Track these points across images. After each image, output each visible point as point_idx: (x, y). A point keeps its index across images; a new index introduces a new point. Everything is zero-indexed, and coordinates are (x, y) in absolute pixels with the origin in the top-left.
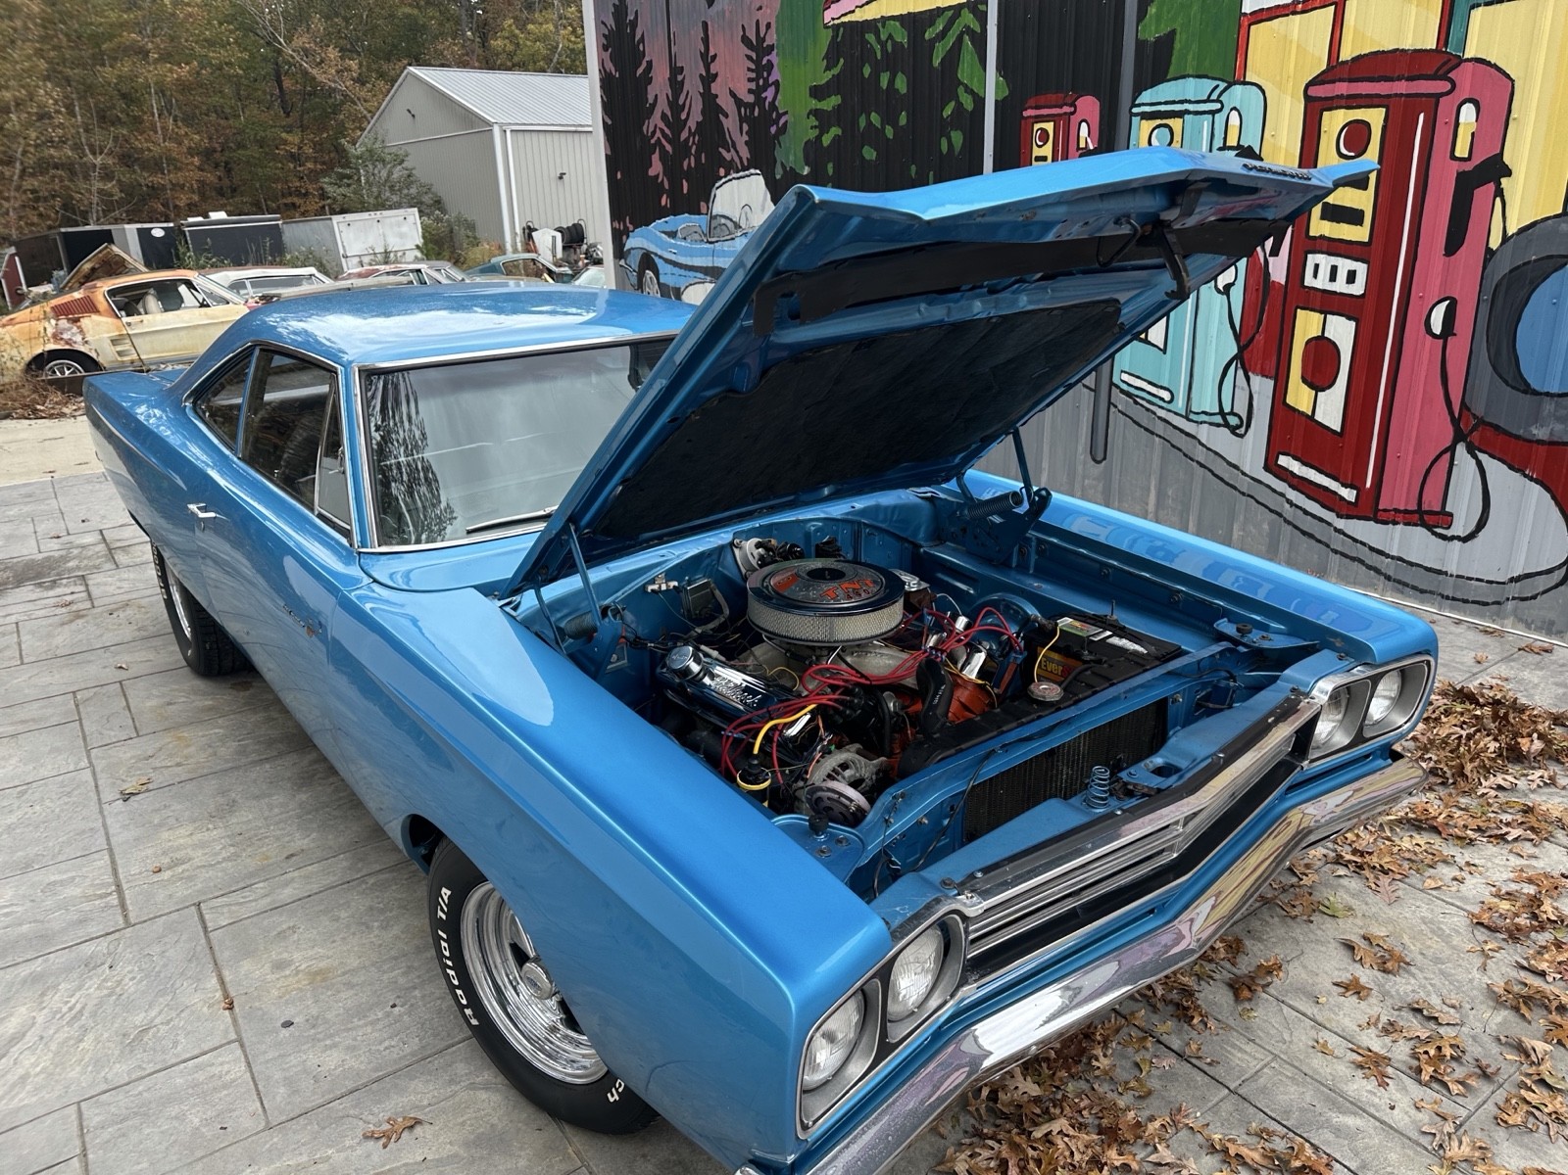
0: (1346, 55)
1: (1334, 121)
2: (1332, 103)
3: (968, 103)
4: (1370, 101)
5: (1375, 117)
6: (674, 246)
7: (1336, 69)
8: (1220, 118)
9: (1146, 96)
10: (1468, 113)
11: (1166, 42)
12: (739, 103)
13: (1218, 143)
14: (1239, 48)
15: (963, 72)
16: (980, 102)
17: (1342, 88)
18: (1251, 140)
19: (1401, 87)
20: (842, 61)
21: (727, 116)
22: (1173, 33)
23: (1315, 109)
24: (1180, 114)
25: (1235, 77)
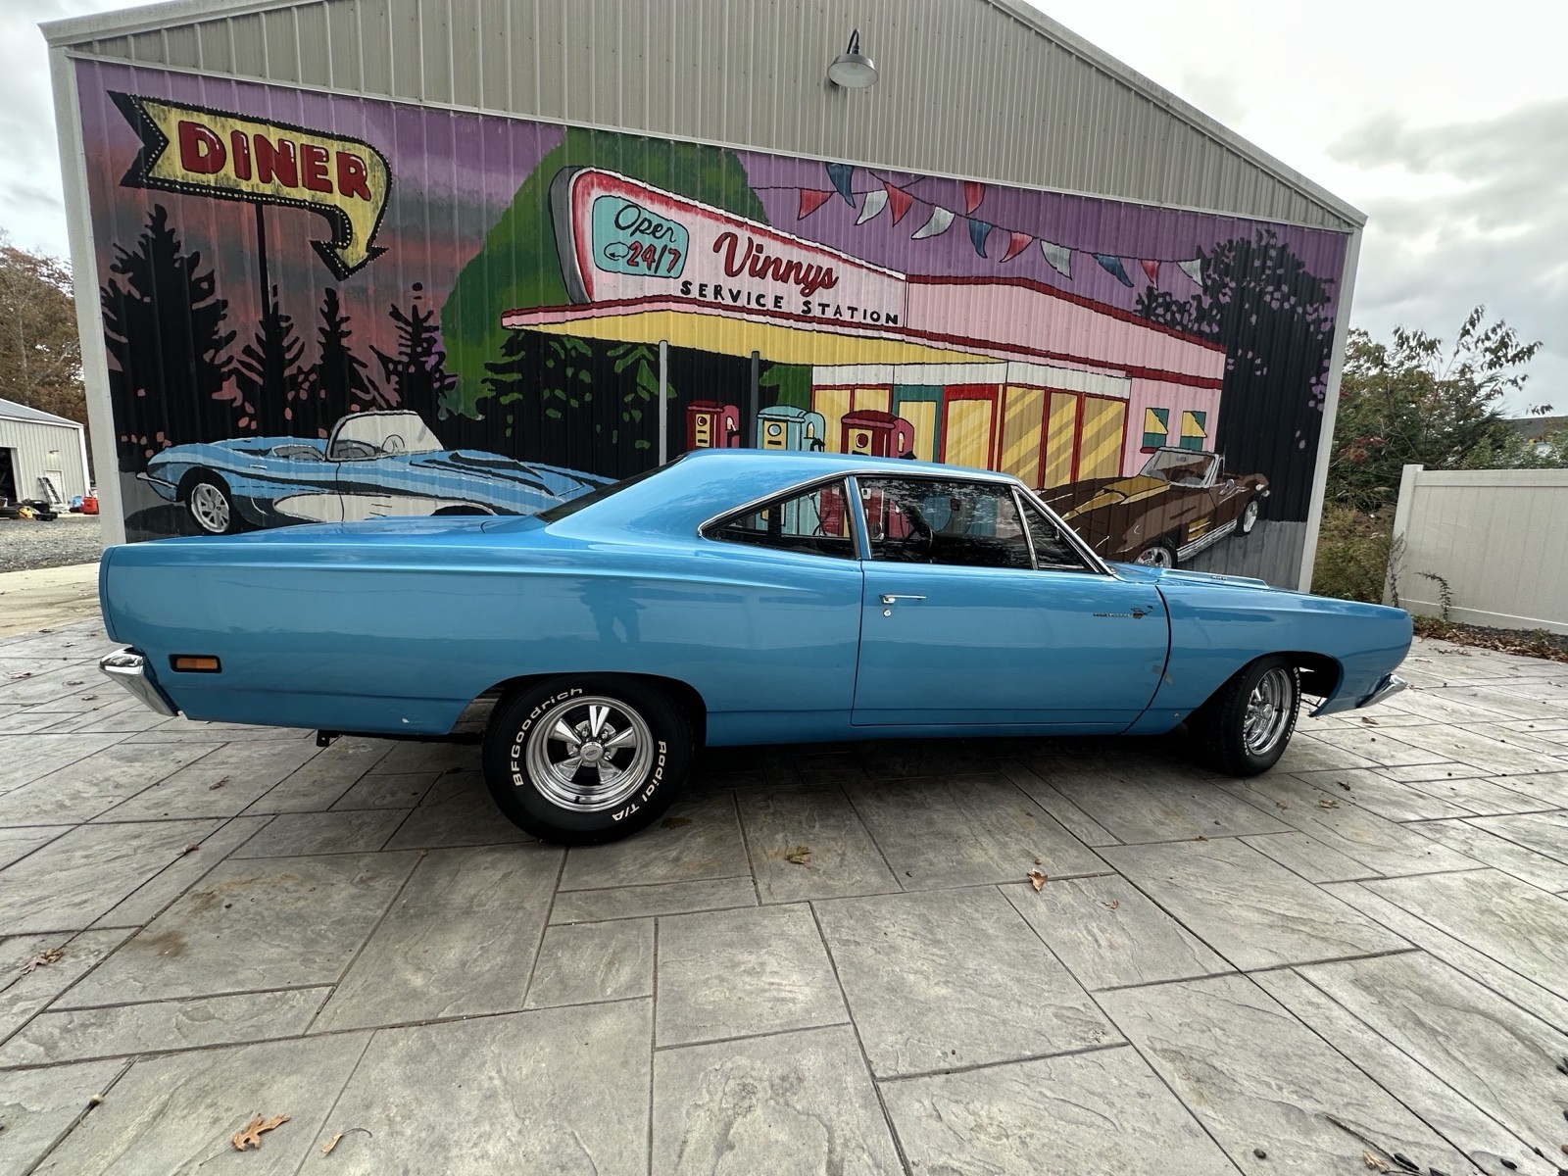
0: (857, 409)
1: (854, 433)
2: (854, 426)
3: (645, 396)
4: (867, 428)
5: (869, 434)
6: (266, 463)
7: (852, 414)
8: (804, 426)
9: (766, 410)
10: (901, 436)
11: (775, 390)
12: (384, 360)
13: (804, 435)
14: (812, 398)
15: (641, 379)
16: (655, 399)
17: (857, 421)
18: (819, 436)
19: (879, 424)
20: (523, 353)
21: (365, 366)
22: (778, 386)
23: (846, 428)
24: (786, 421)
25: (810, 410)
